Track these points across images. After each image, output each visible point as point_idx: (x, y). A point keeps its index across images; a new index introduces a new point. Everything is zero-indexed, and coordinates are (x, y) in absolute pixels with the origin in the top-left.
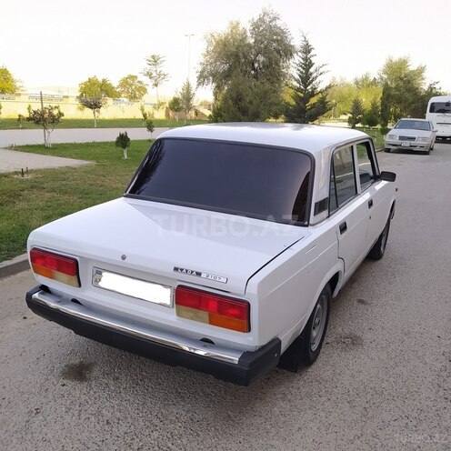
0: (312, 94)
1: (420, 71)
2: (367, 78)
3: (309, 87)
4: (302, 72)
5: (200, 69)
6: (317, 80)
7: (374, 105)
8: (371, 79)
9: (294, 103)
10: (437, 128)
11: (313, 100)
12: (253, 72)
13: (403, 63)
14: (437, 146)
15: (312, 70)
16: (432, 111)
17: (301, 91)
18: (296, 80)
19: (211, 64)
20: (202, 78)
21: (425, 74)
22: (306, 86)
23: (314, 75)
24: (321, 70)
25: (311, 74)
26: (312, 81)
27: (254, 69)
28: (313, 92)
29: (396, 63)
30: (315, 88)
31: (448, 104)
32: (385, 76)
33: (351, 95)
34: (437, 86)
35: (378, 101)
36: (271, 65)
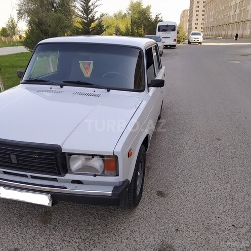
1: (148, 8)
2: (120, 13)
3: (90, 16)
4: (84, 6)
5: (18, 8)
6: (95, 11)
7: (127, 29)
8: (123, 13)
9: (82, 27)
10: (163, 40)
11: (93, 25)
12: (53, 9)
13: (139, 4)
14: (165, 51)
15: (90, 4)
16: (159, 31)
17: (85, 19)
18: (81, 11)
19: (25, 4)
20: (20, 14)
21: (151, 10)
22: (88, 15)
23: (92, 7)
24: (96, 4)
25: (90, 7)
26: (91, 11)
28: (93, 19)
29: (135, 4)
30: (94, 17)
31: (167, 26)
32: (130, 12)
33: (113, 23)
34: (160, 16)
35: (129, 26)
36: (64, 5)
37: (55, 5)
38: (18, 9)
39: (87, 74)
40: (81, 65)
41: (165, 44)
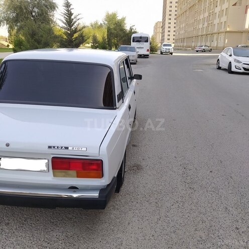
0: (75, 32)
1: (123, 19)
2: (96, 23)
3: (73, 27)
4: (67, 19)
6: (77, 23)
7: (103, 38)
8: (99, 23)
9: (66, 37)
10: (137, 50)
11: (76, 35)
12: (32, 18)
13: (115, 15)
14: (139, 60)
16: (133, 41)
17: (68, 30)
18: (64, 23)
19: (4, 12)
21: (126, 22)
23: (74, 20)
24: (78, 17)
25: (73, 19)
26: (74, 23)
27: (33, 16)
28: (75, 30)
29: (111, 15)
30: (76, 28)
31: (141, 37)
32: (106, 22)
33: (90, 33)
34: (134, 28)
35: (106, 35)
36: (43, 14)
37: (34, 14)
41: (139, 53)
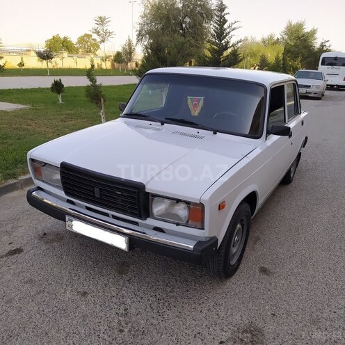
0: (226, 48)
1: (313, 32)
2: (271, 38)
3: (223, 41)
4: (217, 28)
5: (138, 27)
6: (230, 35)
7: (277, 58)
8: (275, 38)
9: (210, 55)
10: (327, 77)
11: (226, 53)
12: (181, 31)
13: (300, 26)
14: (327, 93)
15: (225, 26)
16: (322, 64)
17: (217, 44)
18: (213, 36)
19: (147, 24)
20: (140, 35)
21: (317, 36)
22: (221, 41)
23: (228, 30)
24: (233, 26)
25: (225, 30)
26: (226, 36)
27: (182, 29)
28: (226, 45)
29: (294, 26)
30: (228, 42)
31: (336, 59)
32: (286, 37)
33: (259, 51)
34: (327, 44)
35: (281, 56)
36: (195, 25)
37: (184, 25)
38: (138, 29)
39: (196, 112)
40: (189, 102)
41: (329, 83)
